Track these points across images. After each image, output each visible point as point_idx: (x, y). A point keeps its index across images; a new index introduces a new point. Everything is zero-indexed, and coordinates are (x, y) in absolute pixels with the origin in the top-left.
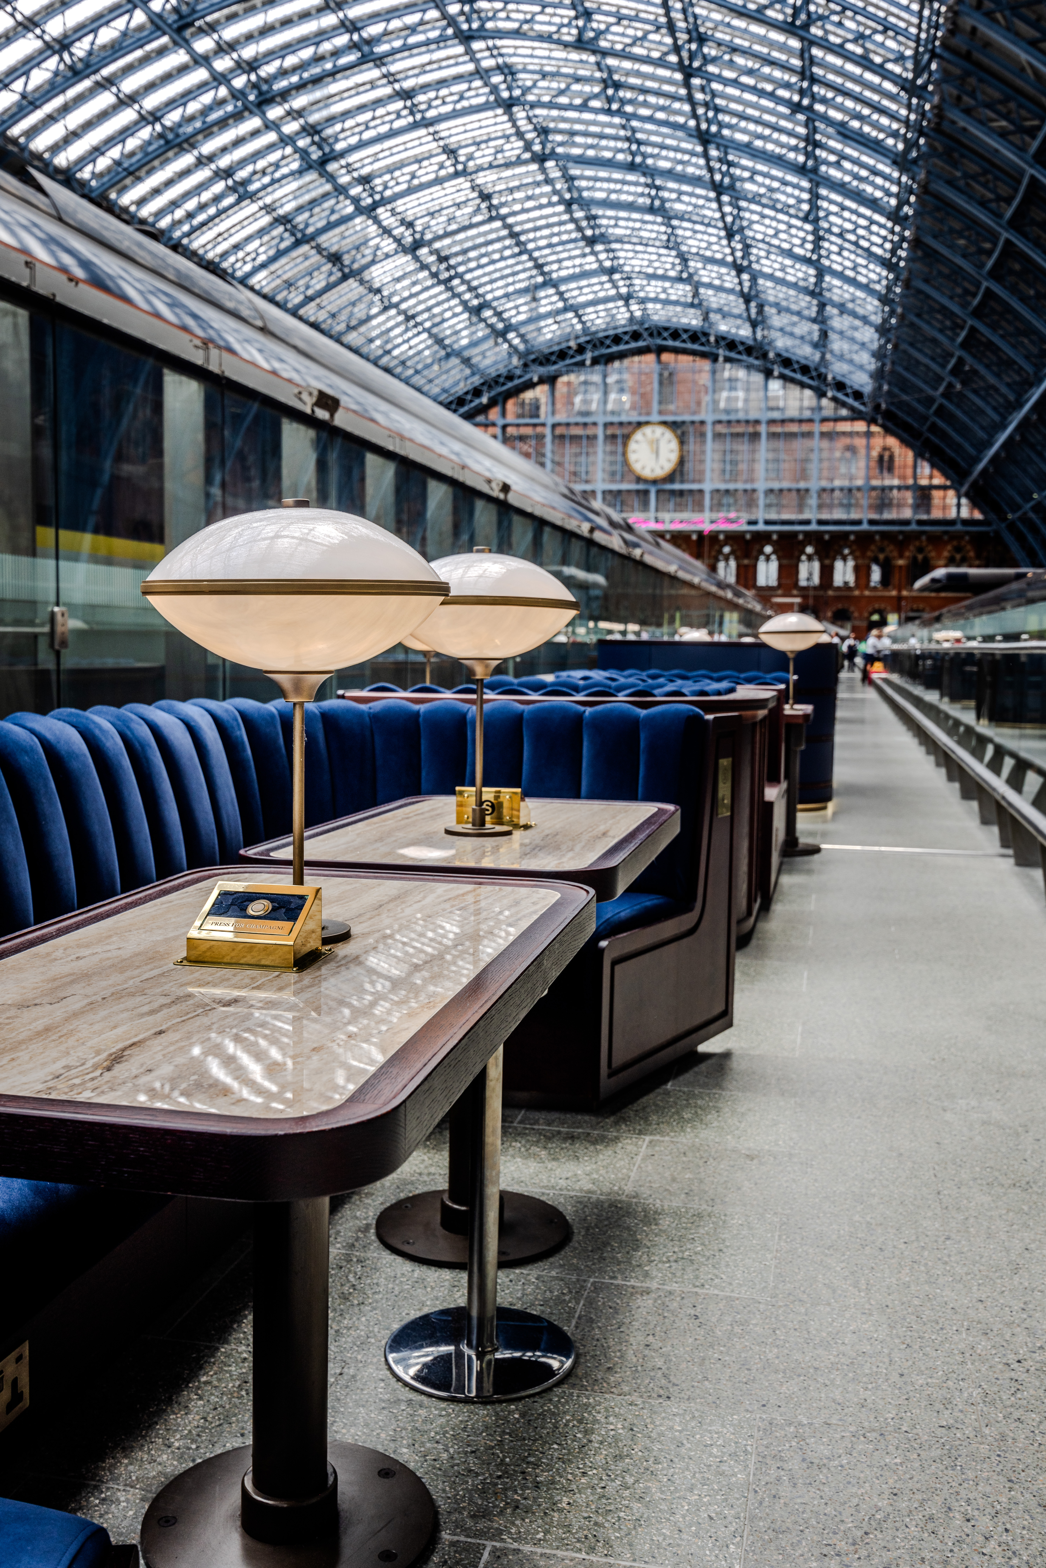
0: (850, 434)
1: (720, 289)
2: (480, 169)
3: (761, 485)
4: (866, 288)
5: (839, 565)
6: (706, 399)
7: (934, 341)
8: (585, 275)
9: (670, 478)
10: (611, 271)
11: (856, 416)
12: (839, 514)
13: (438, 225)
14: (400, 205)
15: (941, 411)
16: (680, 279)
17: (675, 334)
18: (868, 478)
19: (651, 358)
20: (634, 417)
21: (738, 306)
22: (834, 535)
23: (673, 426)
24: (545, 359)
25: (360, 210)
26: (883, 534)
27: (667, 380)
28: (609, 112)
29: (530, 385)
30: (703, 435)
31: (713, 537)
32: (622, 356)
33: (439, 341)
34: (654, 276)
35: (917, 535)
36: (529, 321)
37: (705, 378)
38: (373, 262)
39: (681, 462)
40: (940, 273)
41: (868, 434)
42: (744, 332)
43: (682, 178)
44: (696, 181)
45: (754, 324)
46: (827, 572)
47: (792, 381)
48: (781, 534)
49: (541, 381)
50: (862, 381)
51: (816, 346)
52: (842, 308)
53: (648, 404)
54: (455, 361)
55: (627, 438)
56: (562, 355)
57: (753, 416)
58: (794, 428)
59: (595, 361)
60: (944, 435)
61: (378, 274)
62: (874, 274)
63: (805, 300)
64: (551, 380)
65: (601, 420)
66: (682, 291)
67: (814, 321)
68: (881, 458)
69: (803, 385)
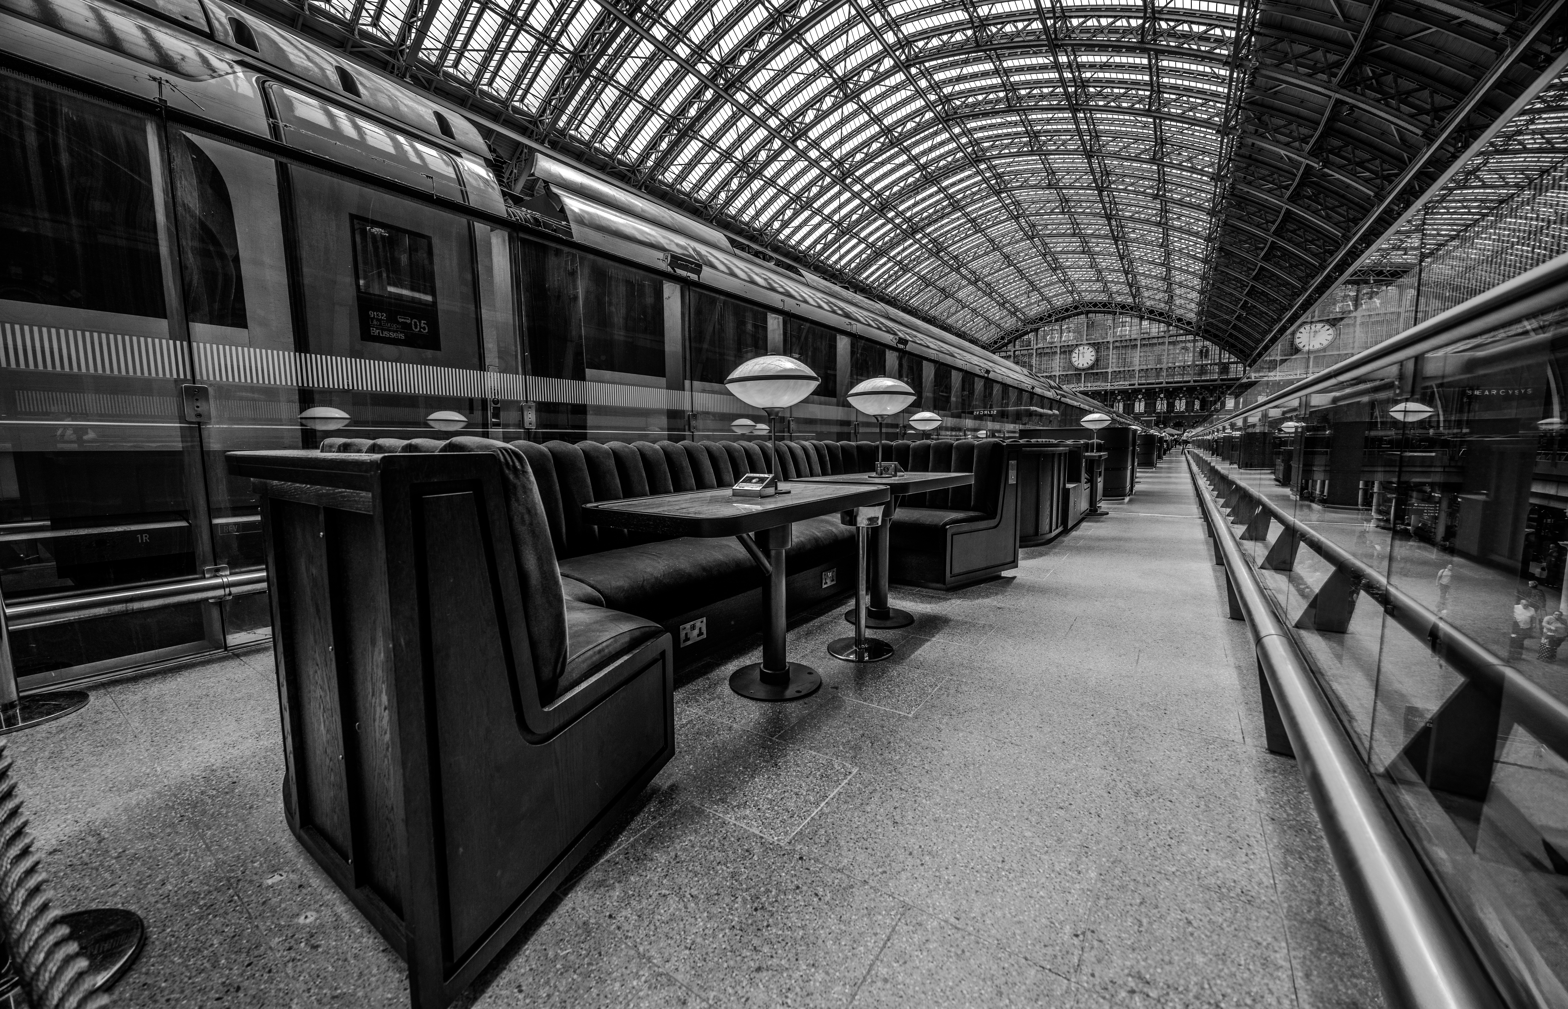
0: (1185, 342)
1: (1118, 283)
2: (1004, 246)
3: (1137, 368)
4: (1193, 273)
5: (1177, 403)
6: (1110, 332)
7: (1231, 294)
8: (1052, 284)
9: (1092, 367)
10: (1064, 281)
11: (1188, 333)
12: (1177, 379)
13: (986, 271)
14: (970, 265)
15: (1235, 327)
16: (1098, 280)
17: (1095, 305)
18: (1194, 361)
19: (1083, 316)
20: (1075, 343)
21: (1126, 289)
22: (1175, 389)
23: (1093, 345)
24: (1033, 322)
25: (952, 270)
26: (1202, 387)
27: (1091, 326)
28: (1063, 213)
29: (1027, 333)
30: (1108, 348)
31: (1112, 392)
32: (1069, 317)
33: (987, 319)
34: (1085, 281)
35: (1221, 386)
36: (1027, 306)
37: (1110, 322)
38: (959, 289)
39: (1097, 360)
40: (1234, 262)
41: (1195, 341)
42: (1130, 300)
43: (1099, 237)
44: (1105, 237)
45: (1134, 297)
46: (1171, 406)
47: (1154, 320)
48: (1147, 389)
49: (1031, 331)
50: (1192, 316)
51: (1166, 303)
52: (1181, 285)
53: (1082, 336)
54: (992, 326)
55: (1071, 352)
56: (1041, 319)
57: (1133, 337)
58: (1155, 341)
59: (1056, 320)
60: (1237, 338)
61: (961, 295)
62: (1198, 267)
63: (1160, 284)
64: (1036, 330)
65: (1059, 345)
66: (1098, 286)
67: (1166, 292)
68: (1201, 351)
69: (1160, 321)
